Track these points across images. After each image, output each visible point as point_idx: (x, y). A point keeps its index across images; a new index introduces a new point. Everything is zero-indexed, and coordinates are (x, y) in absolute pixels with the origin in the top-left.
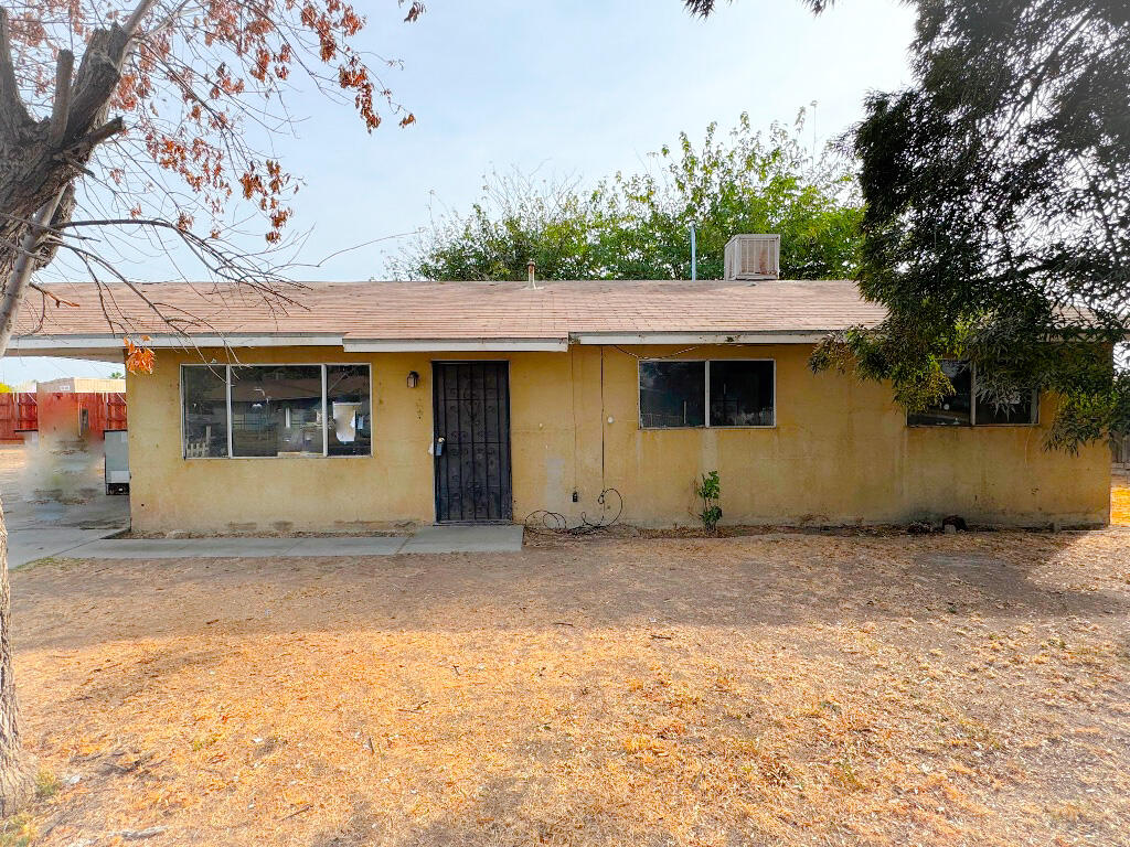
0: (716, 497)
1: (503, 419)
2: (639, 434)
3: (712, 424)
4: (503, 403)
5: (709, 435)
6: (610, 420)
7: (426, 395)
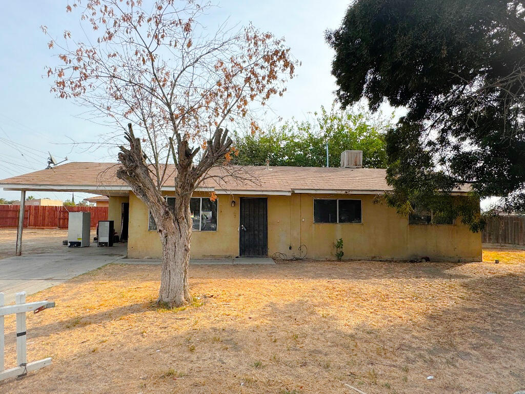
0: (342, 248)
1: (265, 219)
2: (313, 225)
3: (339, 222)
4: (265, 213)
5: (339, 226)
6: (303, 220)
7: (237, 210)
